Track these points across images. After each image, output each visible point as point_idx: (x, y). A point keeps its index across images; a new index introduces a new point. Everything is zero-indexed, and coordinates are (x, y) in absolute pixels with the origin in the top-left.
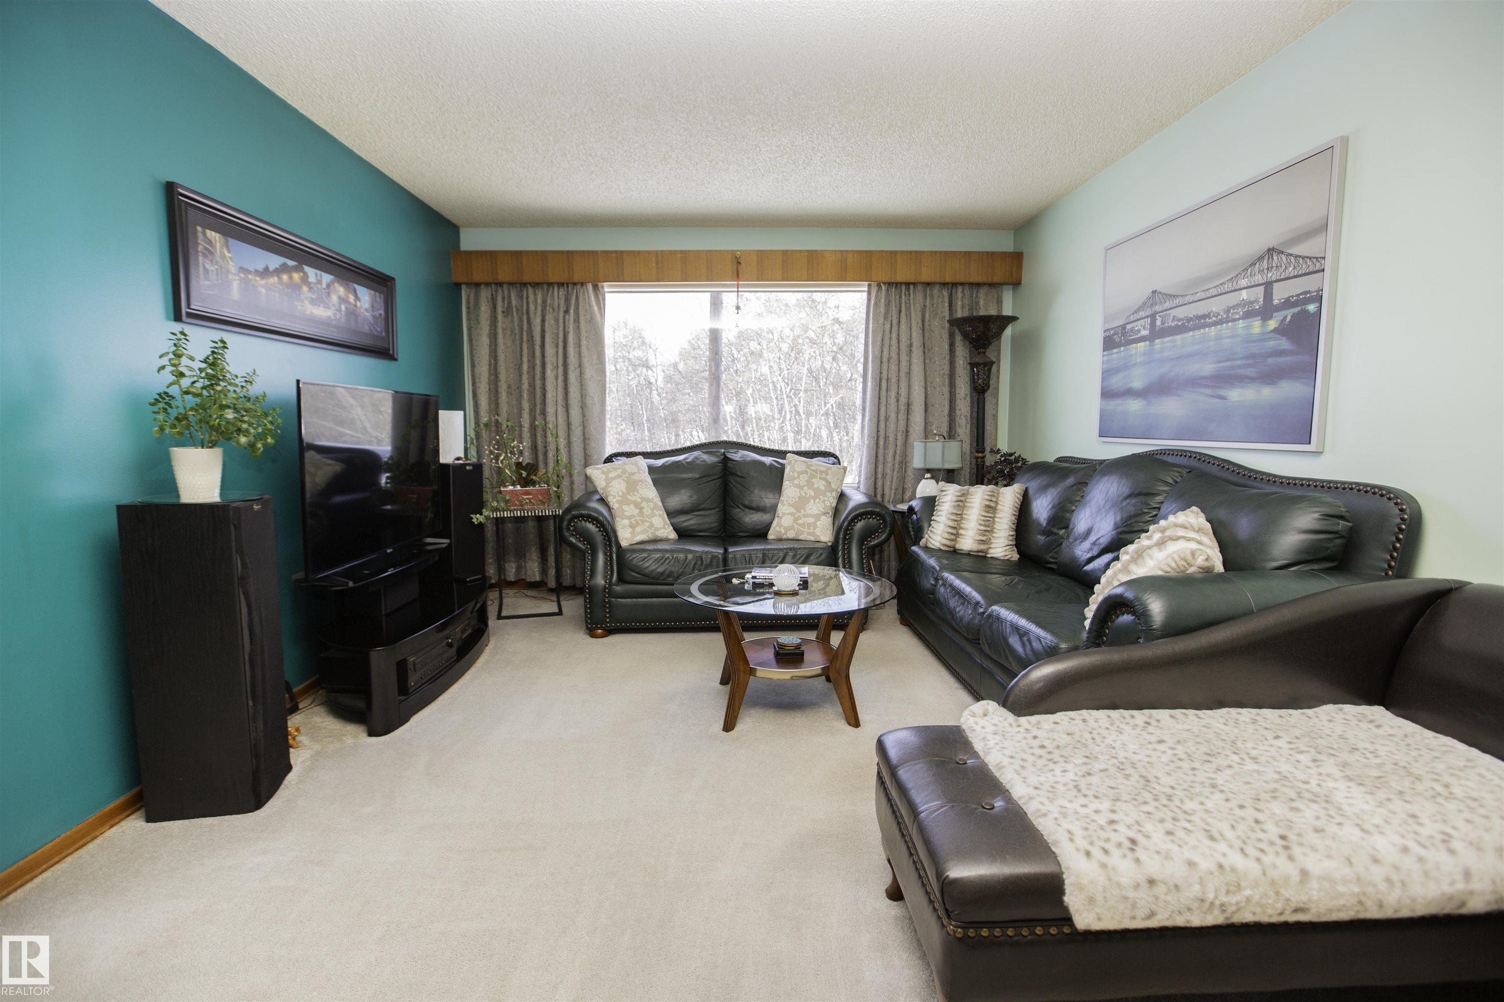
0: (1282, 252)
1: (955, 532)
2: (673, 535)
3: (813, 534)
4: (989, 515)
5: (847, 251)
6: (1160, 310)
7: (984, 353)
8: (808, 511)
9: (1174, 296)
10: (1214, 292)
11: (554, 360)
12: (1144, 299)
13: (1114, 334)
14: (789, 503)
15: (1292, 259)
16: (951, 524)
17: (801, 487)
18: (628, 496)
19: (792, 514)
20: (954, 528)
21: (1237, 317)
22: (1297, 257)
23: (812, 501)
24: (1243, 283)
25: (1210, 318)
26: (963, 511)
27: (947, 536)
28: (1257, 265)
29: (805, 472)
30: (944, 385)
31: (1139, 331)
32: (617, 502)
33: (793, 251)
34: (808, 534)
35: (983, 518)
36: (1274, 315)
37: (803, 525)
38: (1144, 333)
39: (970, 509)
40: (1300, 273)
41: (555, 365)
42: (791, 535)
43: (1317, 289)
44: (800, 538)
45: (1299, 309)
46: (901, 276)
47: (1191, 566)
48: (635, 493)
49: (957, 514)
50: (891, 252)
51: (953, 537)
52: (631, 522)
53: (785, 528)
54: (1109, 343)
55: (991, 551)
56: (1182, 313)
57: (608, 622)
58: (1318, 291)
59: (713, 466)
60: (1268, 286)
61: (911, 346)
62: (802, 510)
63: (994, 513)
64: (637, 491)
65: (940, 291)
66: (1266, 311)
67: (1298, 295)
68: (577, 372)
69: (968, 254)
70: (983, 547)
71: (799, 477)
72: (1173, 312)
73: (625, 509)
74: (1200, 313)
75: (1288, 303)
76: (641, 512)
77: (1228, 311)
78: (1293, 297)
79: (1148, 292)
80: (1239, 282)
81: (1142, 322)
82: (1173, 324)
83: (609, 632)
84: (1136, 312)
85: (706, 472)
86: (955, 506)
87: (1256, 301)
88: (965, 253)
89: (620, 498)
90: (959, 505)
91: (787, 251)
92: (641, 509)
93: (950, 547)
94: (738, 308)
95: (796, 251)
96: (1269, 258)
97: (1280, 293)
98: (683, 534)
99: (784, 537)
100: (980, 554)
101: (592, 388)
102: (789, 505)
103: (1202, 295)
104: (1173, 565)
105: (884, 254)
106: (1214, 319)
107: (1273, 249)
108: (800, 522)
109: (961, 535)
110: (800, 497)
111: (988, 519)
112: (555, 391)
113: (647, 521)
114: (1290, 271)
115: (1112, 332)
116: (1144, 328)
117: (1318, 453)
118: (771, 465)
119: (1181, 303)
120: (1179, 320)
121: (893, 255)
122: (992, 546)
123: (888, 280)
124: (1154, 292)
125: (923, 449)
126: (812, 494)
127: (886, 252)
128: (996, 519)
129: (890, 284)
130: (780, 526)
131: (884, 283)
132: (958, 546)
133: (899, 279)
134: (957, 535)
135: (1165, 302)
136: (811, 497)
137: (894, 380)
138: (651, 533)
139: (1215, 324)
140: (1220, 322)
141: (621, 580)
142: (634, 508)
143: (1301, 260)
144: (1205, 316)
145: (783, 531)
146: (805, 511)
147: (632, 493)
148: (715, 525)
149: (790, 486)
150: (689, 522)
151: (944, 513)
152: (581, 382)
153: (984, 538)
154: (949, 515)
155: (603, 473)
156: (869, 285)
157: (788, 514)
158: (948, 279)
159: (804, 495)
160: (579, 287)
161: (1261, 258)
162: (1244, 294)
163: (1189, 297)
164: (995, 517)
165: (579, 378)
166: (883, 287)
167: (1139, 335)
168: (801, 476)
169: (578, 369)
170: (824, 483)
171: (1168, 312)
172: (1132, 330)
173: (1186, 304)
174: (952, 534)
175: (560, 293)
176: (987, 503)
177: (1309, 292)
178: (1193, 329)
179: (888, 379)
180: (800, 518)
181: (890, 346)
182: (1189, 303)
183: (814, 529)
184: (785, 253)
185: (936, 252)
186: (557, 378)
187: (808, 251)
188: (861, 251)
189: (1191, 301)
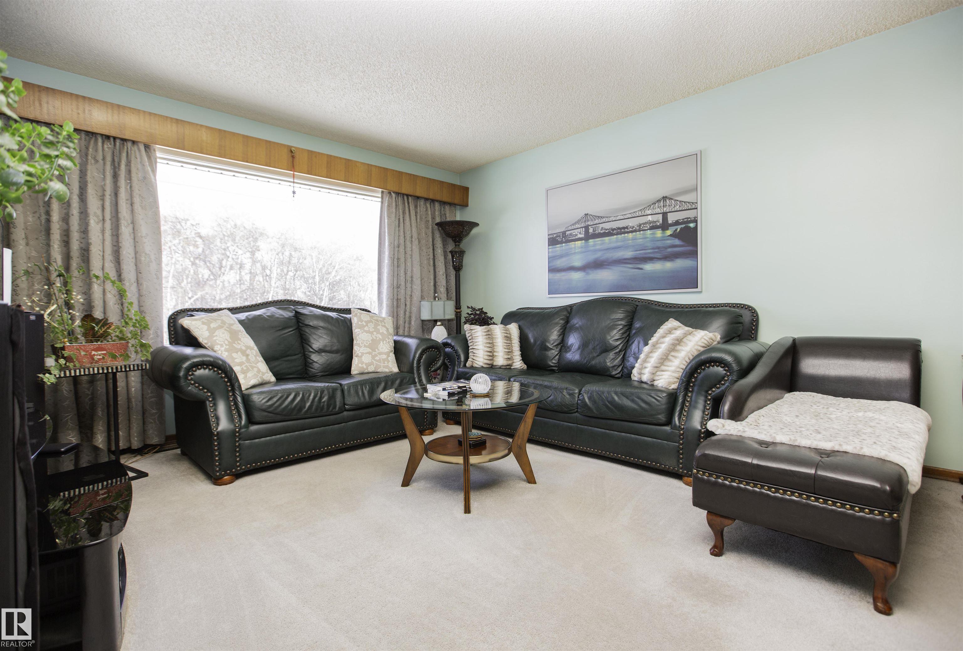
0: (672, 199)
1: (492, 355)
2: (273, 379)
3: (387, 367)
4: (509, 342)
5: (371, 165)
6: (591, 224)
7: (459, 245)
8: (381, 350)
9: (601, 217)
10: (630, 216)
11: (99, 212)
12: (579, 218)
13: (556, 237)
14: (365, 345)
15: (678, 202)
16: (489, 349)
17: (371, 333)
18: (234, 345)
19: (369, 353)
20: (490, 352)
21: (646, 228)
22: (680, 202)
23: (382, 342)
24: (649, 212)
25: (628, 229)
26: (493, 340)
27: (487, 357)
28: (657, 204)
29: (370, 321)
30: (430, 265)
31: (576, 235)
32: (226, 350)
33: (335, 157)
34: (384, 367)
35: (505, 344)
36: (669, 228)
37: (379, 361)
38: (582, 236)
39: (496, 339)
40: (683, 209)
41: (101, 218)
42: (371, 369)
43: (694, 217)
44: (378, 371)
45: (684, 225)
46: (405, 189)
47: (715, 341)
48: (239, 342)
49: (490, 343)
50: (399, 172)
51: (491, 358)
52: (242, 369)
53: (366, 364)
54: (553, 241)
55: (514, 364)
56: (608, 226)
57: (238, 466)
58: (695, 218)
59: (289, 319)
60: (665, 215)
61: (412, 237)
62: (376, 350)
63: (511, 341)
64: (240, 340)
65: (425, 204)
66: (665, 226)
67: (683, 219)
68: (130, 228)
69: (442, 183)
70: (510, 362)
71: (367, 325)
72: (601, 226)
73: (234, 357)
74: (621, 226)
75: (677, 223)
76: (248, 360)
77: (640, 225)
78: (680, 220)
79: (582, 214)
80: (646, 212)
81: (579, 230)
82: (602, 232)
83: (238, 476)
84: (573, 225)
85: (284, 324)
86: (486, 338)
87: (658, 221)
88: (441, 181)
89: (227, 347)
90: (489, 337)
91: (331, 156)
92: (247, 356)
93: (489, 365)
94: (294, 192)
95: (337, 157)
96: (664, 201)
97: (671, 218)
98: (280, 378)
99: (366, 371)
100: (508, 367)
101: (147, 246)
102: (365, 346)
103: (622, 217)
104: (706, 342)
105: (395, 172)
106: (631, 229)
107: (666, 197)
108: (377, 358)
109: (496, 356)
110: (373, 340)
111: (509, 344)
112: (101, 244)
113: (255, 367)
114: (677, 208)
115: (555, 235)
116: (580, 233)
117: (701, 292)
118: (337, 319)
119: (606, 221)
120: (606, 230)
121: (400, 174)
122: (515, 361)
123: (397, 190)
124: (586, 215)
125: (430, 307)
126: (381, 337)
127: (396, 171)
128: (513, 345)
129: (398, 194)
130: (362, 363)
131: (394, 192)
132: (495, 364)
133: (404, 191)
134: (493, 356)
135: (595, 220)
136: (380, 340)
137: (402, 260)
138: (260, 377)
139: (632, 232)
140: (635, 231)
141: (251, 421)
142: (242, 356)
143: (683, 203)
144: (624, 228)
145: (365, 367)
146: (378, 350)
147: (236, 342)
148: (300, 368)
149: (362, 333)
150: (283, 365)
151: (480, 343)
152: (134, 239)
153: (509, 357)
154: (485, 344)
155: (203, 323)
156: (382, 192)
157: (366, 353)
158: (431, 197)
159: (375, 338)
160: (129, 144)
161: (659, 201)
162: (650, 218)
163: (612, 218)
164: (511, 343)
165: (132, 234)
166: (394, 195)
167: (577, 237)
168: (369, 324)
169: (131, 226)
170: (385, 329)
171: (597, 225)
172: (571, 234)
173: (610, 221)
174: (490, 356)
175: (105, 146)
176: (506, 335)
177: (690, 218)
178: (617, 234)
179: (398, 259)
180: (376, 356)
181: (399, 236)
182: (613, 221)
183: (388, 363)
184: (329, 156)
185: (425, 178)
186: (103, 231)
187: (346, 159)
188: (381, 167)
189: (613, 220)
